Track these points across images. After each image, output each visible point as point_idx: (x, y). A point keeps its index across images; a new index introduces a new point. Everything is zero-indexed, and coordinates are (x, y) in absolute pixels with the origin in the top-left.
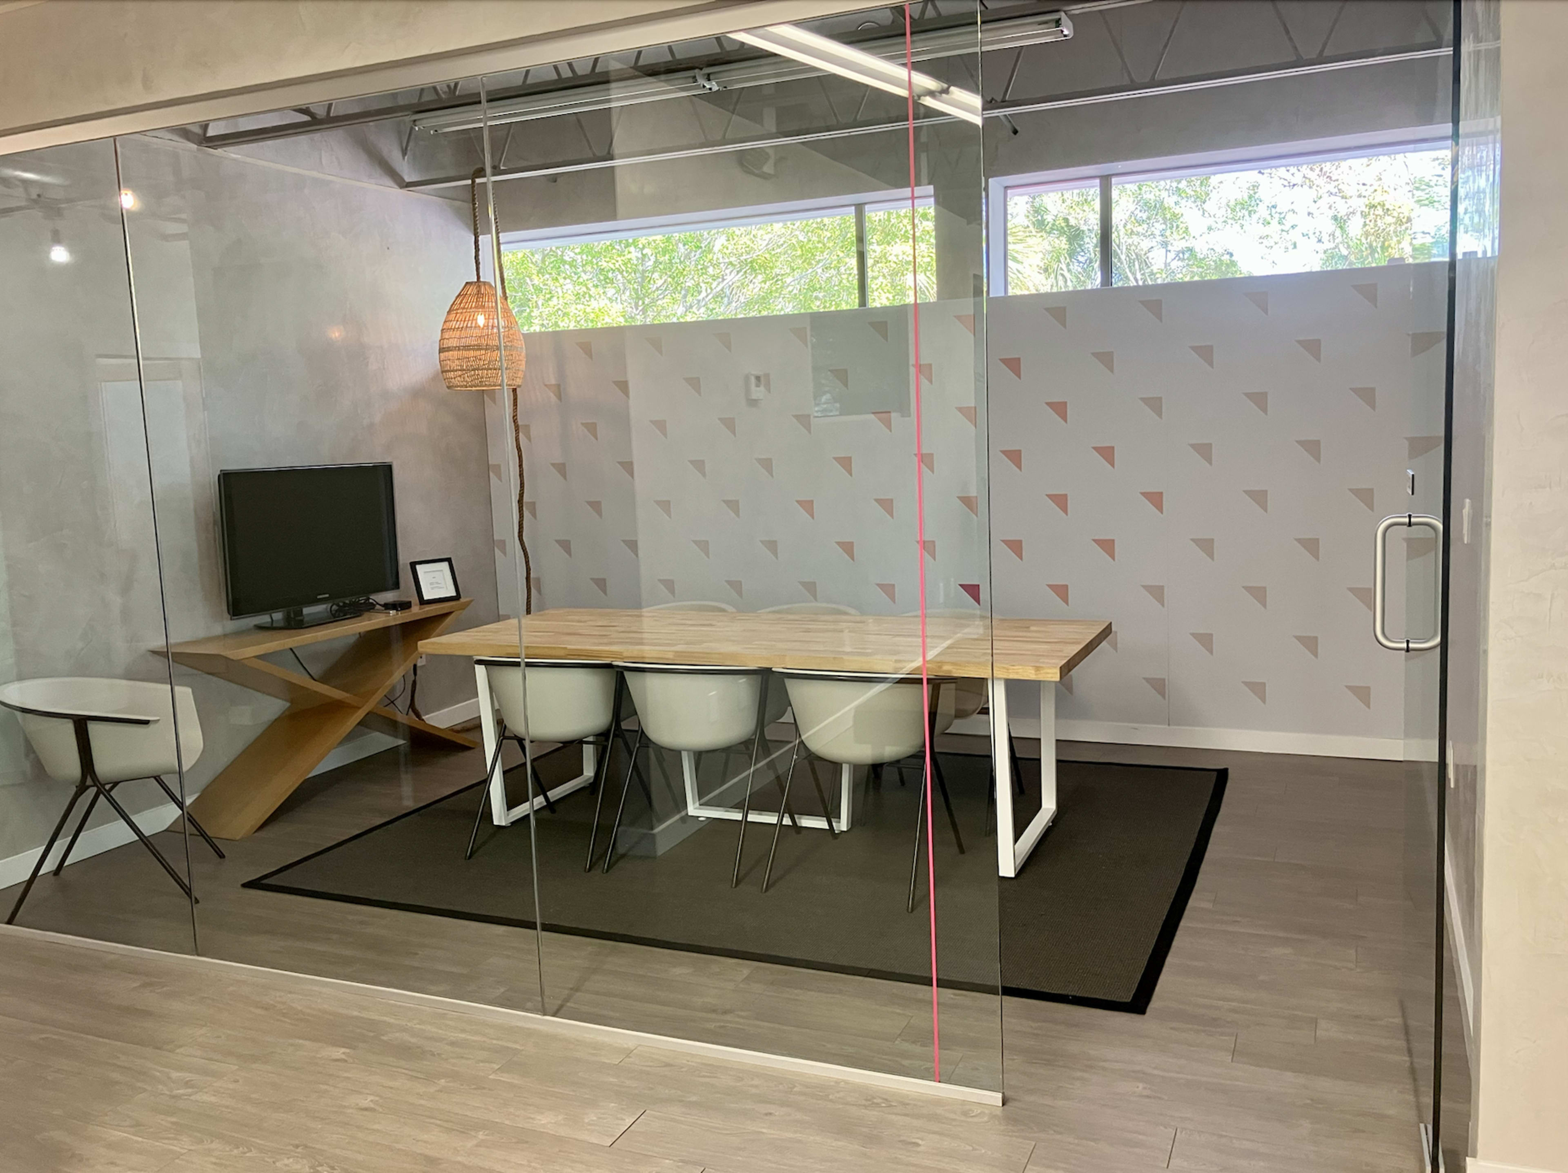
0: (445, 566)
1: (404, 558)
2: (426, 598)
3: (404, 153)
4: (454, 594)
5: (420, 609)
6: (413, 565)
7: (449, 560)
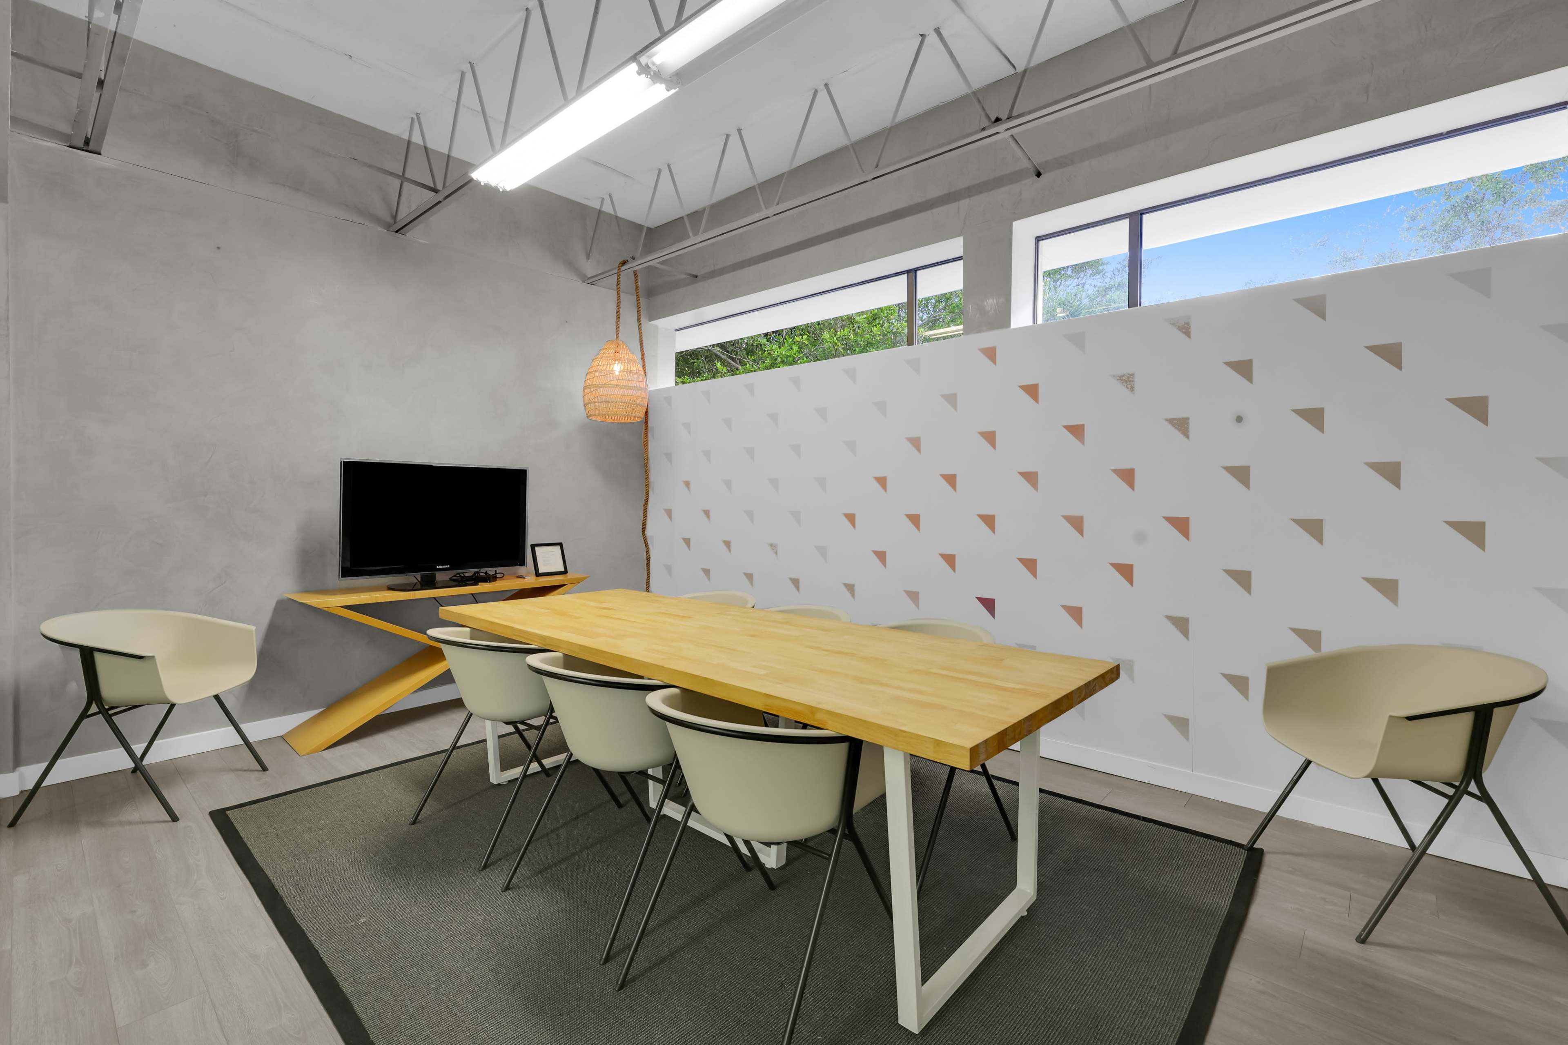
0: (558, 548)
1: (531, 539)
2: (540, 572)
3: (588, 257)
4: (563, 569)
5: (536, 580)
6: (533, 547)
7: (561, 545)
